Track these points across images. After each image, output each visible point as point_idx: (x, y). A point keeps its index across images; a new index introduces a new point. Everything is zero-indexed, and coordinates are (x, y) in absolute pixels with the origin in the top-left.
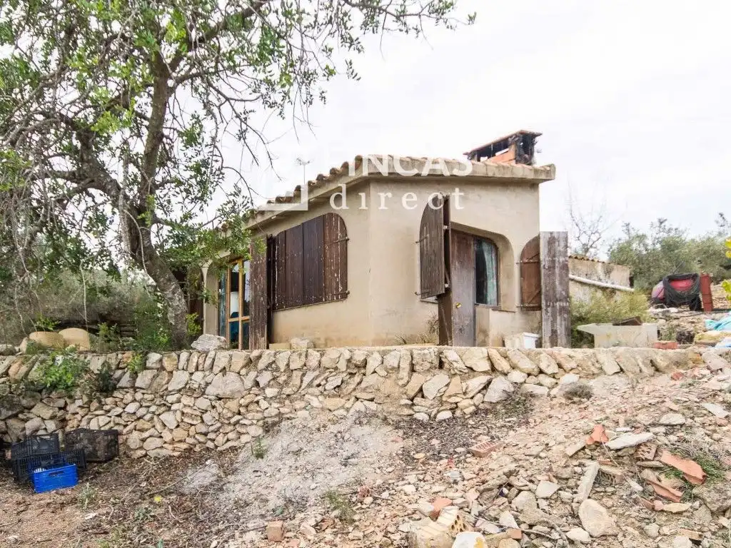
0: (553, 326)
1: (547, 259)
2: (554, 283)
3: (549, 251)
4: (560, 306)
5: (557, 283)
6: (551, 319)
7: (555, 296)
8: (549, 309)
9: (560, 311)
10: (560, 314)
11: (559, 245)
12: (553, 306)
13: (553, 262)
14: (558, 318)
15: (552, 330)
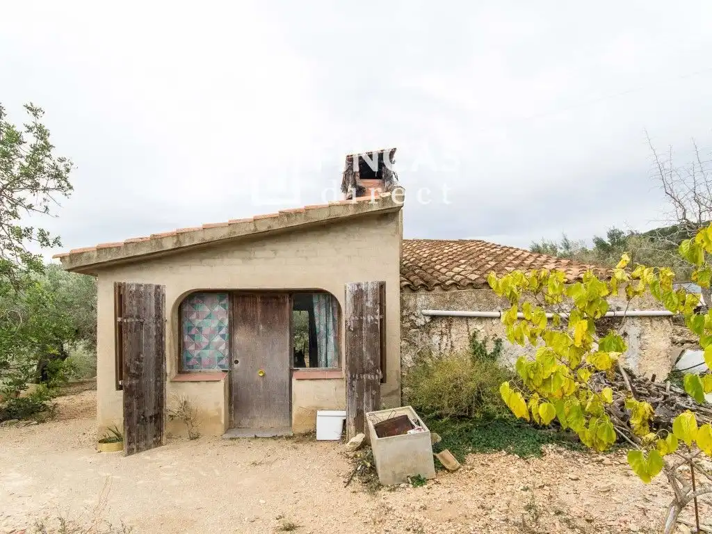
0: (358, 405)
1: (353, 318)
2: (361, 349)
3: (356, 308)
4: (367, 379)
5: (364, 349)
6: (356, 395)
7: (362, 365)
8: (355, 383)
9: (368, 385)
10: (367, 391)
11: (367, 301)
12: (360, 379)
13: (361, 321)
14: (365, 394)
15: (358, 410)
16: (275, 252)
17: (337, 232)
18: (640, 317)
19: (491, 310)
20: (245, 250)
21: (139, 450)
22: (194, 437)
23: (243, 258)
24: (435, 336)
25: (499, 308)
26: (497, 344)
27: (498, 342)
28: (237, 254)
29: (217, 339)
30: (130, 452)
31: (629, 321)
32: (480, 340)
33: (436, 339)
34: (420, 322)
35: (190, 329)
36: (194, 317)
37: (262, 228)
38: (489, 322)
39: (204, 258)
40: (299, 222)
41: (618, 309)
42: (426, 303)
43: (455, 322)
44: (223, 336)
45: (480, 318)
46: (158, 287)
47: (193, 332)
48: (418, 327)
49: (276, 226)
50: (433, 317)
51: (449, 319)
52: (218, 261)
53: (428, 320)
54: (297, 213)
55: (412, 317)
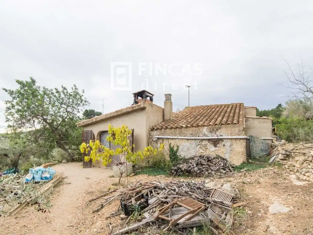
16: (117, 121)
17: (131, 115)
18: (230, 139)
19: (176, 136)
20: (111, 121)
21: (86, 168)
22: (99, 167)
23: (111, 123)
24: (159, 144)
25: (178, 135)
26: (177, 147)
27: (178, 147)
28: (109, 122)
29: (107, 143)
30: (84, 168)
31: (225, 141)
32: (172, 146)
33: (159, 145)
34: (155, 140)
35: (102, 140)
36: (103, 138)
37: (112, 115)
38: (175, 140)
39: (103, 123)
40: (119, 113)
41: (221, 136)
42: (157, 134)
43: (165, 140)
44: (108, 143)
45: (172, 139)
46: (91, 131)
47: (103, 141)
48: (154, 141)
49: (115, 115)
50: (158, 138)
51: (163, 139)
52: (106, 123)
53: (157, 139)
54: (119, 111)
55: (153, 138)
